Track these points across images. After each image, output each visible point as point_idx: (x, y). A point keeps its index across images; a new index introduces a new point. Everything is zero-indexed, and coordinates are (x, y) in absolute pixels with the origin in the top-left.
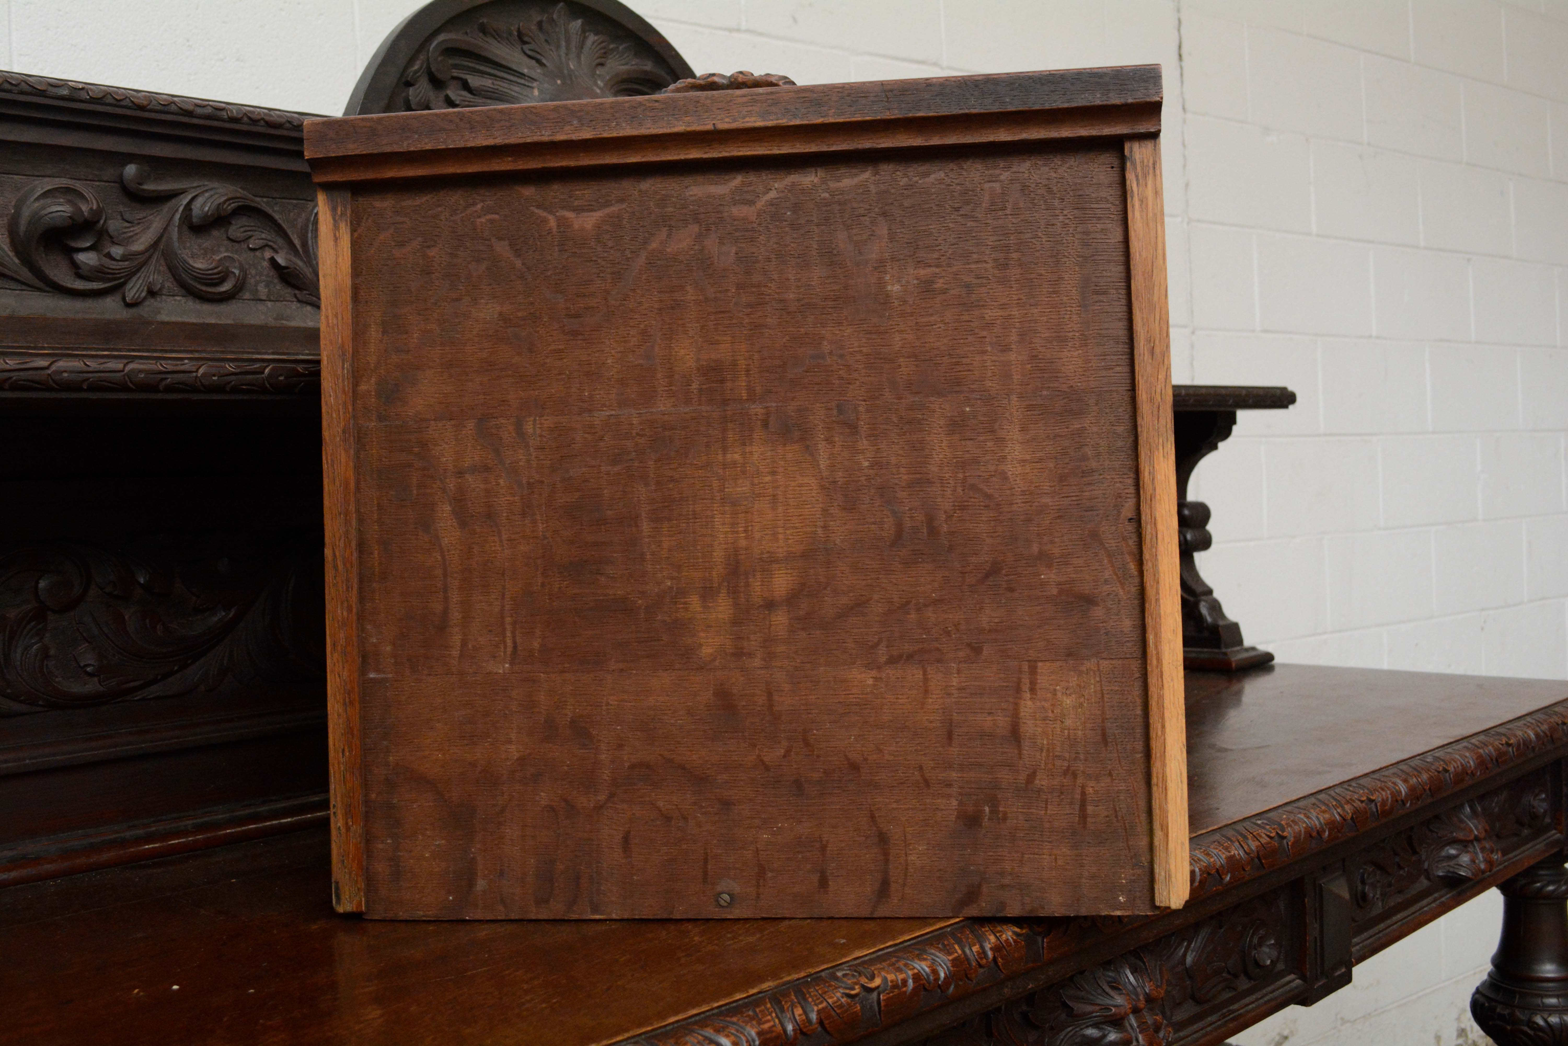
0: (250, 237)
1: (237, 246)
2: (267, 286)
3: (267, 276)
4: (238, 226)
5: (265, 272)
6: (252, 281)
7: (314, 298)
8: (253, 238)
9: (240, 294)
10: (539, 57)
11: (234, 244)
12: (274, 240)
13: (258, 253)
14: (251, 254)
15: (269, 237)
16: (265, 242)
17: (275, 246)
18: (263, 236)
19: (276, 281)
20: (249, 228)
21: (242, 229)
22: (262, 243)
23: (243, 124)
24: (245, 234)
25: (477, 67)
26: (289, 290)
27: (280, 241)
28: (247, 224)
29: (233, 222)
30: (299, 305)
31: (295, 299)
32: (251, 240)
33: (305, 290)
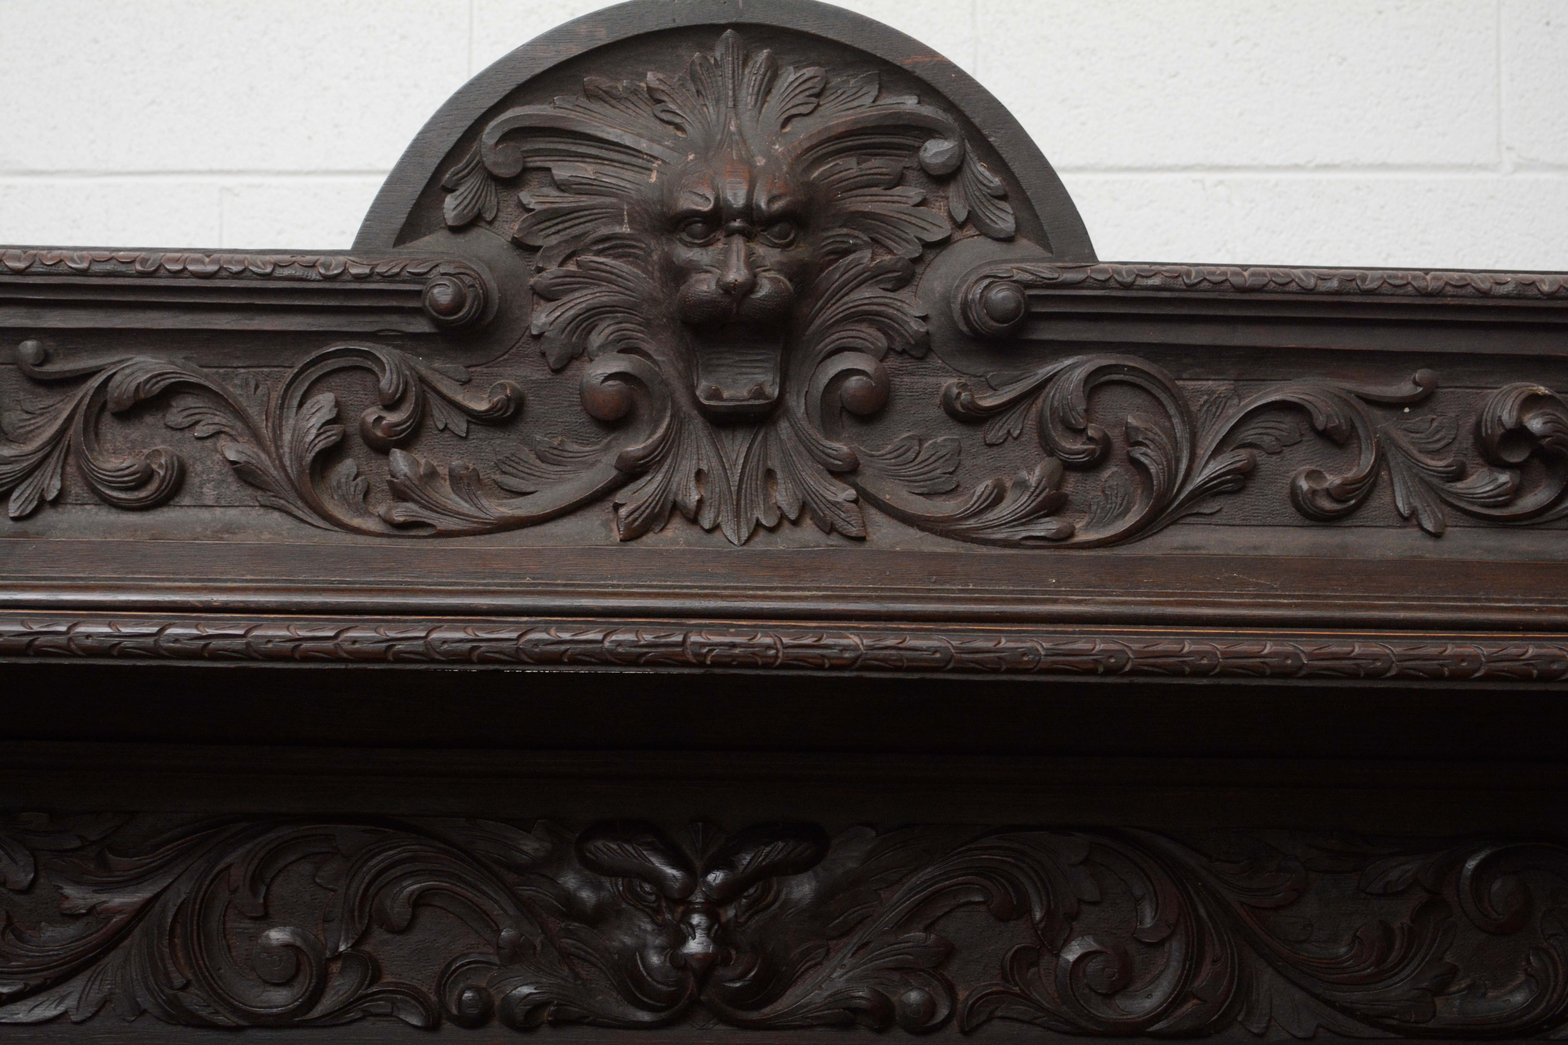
0: (197, 422)
1: (178, 435)
2: (215, 488)
3: (220, 473)
4: (179, 409)
5: (217, 468)
6: (197, 480)
7: (282, 502)
8: (202, 423)
9: (177, 500)
10: (677, 120)
11: (173, 432)
12: (230, 424)
13: (208, 443)
14: (199, 444)
15: (224, 421)
16: (217, 428)
17: (233, 433)
18: (217, 420)
19: (230, 479)
20: (197, 411)
21: (186, 413)
22: (211, 429)
23: (160, 277)
24: (189, 419)
25: (574, 148)
26: (250, 491)
27: (239, 425)
28: (193, 405)
29: (174, 404)
30: (262, 511)
31: (257, 504)
32: (197, 428)
33: (270, 491)
